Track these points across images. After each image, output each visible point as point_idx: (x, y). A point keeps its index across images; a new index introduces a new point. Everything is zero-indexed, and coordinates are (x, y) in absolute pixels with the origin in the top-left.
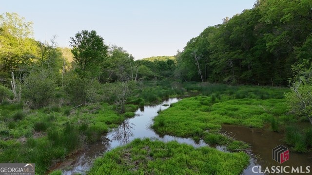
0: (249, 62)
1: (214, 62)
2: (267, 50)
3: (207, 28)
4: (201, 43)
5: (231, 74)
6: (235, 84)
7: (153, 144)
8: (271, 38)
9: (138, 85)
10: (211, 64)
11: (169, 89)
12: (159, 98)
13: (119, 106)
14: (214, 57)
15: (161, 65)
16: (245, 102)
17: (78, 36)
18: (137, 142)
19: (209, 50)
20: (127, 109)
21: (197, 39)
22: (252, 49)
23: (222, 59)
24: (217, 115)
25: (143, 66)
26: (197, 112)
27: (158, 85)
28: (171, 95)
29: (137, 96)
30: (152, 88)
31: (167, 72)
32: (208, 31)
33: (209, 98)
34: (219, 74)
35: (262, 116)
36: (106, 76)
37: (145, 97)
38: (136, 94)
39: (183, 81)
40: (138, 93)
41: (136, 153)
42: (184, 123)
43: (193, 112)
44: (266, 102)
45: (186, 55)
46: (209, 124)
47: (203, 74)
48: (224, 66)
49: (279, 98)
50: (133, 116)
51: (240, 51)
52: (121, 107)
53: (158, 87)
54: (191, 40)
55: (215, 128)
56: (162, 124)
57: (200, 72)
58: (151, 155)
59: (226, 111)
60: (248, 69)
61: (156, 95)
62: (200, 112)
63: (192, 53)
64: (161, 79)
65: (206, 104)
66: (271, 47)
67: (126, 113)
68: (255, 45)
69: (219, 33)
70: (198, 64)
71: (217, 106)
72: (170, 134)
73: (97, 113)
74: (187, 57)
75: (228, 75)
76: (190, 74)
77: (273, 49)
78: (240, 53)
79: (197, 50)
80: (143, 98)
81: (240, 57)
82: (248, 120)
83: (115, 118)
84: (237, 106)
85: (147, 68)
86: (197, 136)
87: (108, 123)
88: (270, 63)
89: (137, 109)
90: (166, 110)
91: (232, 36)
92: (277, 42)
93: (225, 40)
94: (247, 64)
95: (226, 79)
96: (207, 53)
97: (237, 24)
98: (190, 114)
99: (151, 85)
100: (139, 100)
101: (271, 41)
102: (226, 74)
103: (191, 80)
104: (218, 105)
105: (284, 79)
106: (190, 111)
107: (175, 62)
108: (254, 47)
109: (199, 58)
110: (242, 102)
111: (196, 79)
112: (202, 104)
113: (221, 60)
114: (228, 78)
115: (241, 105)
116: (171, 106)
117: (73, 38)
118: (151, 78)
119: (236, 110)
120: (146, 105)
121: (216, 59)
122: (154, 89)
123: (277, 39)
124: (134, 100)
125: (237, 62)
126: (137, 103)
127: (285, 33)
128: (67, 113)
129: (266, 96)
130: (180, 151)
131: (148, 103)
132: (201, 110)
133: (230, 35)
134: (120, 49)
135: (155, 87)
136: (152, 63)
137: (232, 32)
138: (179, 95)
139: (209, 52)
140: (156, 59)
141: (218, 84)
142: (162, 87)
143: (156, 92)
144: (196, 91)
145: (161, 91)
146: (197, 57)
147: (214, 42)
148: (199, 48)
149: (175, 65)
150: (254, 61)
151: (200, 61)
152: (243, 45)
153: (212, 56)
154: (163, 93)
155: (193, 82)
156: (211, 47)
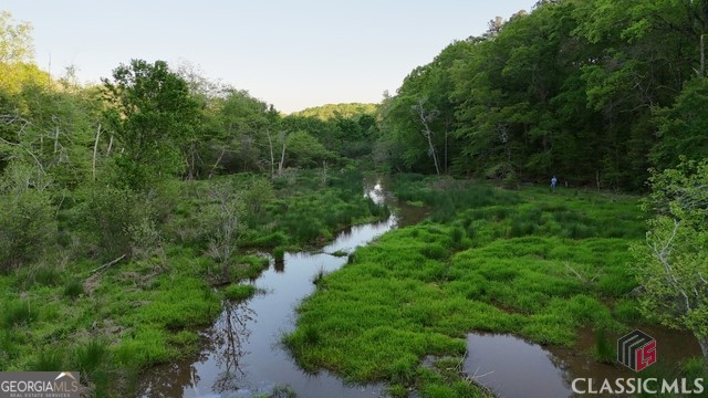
0: (545, 132)
1: (464, 130)
2: (588, 106)
3: (450, 46)
4: (436, 80)
5: (503, 160)
6: (511, 186)
8: (599, 76)
10: (458, 133)
11: (356, 197)
12: (325, 230)
14: (464, 117)
15: (344, 129)
16: (534, 247)
17: (120, 74)
19: (454, 99)
20: (237, 269)
21: (427, 70)
22: (552, 101)
23: (483, 123)
24: (460, 299)
25: (302, 134)
26: (412, 287)
27: (331, 184)
28: (358, 217)
29: (272, 225)
30: (317, 194)
31: (358, 145)
32: (452, 53)
33: (446, 231)
34: (476, 156)
35: (573, 302)
36: (211, 159)
37: (292, 229)
38: (270, 220)
39: (394, 171)
40: (276, 213)
42: (371, 332)
43: (402, 285)
44: (583, 247)
45: (401, 110)
47: (440, 155)
48: (487, 140)
49: (614, 235)
50: (250, 293)
51: (525, 104)
52: (223, 265)
53: (330, 192)
54: (415, 72)
56: (312, 339)
57: (432, 150)
59: (485, 281)
60: (542, 147)
61: (319, 223)
62: (419, 286)
63: (414, 107)
64: (343, 165)
65: (438, 256)
66: (597, 98)
68: (562, 91)
69: (479, 59)
70: (428, 132)
71: (463, 262)
73: (156, 286)
74: (401, 115)
75: (496, 161)
76: (409, 155)
77: (601, 103)
78: (527, 109)
79: (425, 98)
80: (286, 232)
81: (525, 119)
82: (538, 317)
83: (196, 309)
85: (311, 138)
88: (593, 135)
90: (335, 273)
91: (508, 69)
92: (613, 88)
93: (491, 77)
94: (542, 136)
95: (491, 171)
96: (448, 107)
97: (521, 40)
98: (394, 293)
99: (315, 187)
100: (276, 240)
101: (599, 84)
102: (491, 158)
103: (414, 170)
104: (465, 257)
105: (625, 173)
106: (394, 282)
107: (379, 119)
108: (558, 97)
109: (430, 118)
110: (525, 248)
111: (423, 167)
112: (427, 254)
113: (482, 126)
114: (497, 167)
115: (523, 259)
116: (352, 258)
117: (106, 80)
118: (316, 162)
119: (508, 277)
120: (293, 250)
121: (468, 122)
122: (319, 199)
123: (611, 79)
124: (263, 238)
125: (518, 131)
126: (267, 247)
127: (629, 64)
128: (73, 292)
129: (583, 227)
132: (422, 278)
133: (503, 65)
134: (243, 95)
135: (323, 193)
136: (324, 124)
137: (507, 57)
138: (378, 215)
139: (455, 105)
140: (335, 112)
141: (473, 180)
142: (340, 191)
143: (322, 209)
144: (419, 203)
145: (334, 207)
146: (426, 114)
147: (467, 82)
148: (431, 94)
149: (379, 126)
150: (558, 129)
151: (433, 126)
152: (532, 88)
153: (462, 114)
154: (337, 213)
155: (416, 175)
156: (458, 92)
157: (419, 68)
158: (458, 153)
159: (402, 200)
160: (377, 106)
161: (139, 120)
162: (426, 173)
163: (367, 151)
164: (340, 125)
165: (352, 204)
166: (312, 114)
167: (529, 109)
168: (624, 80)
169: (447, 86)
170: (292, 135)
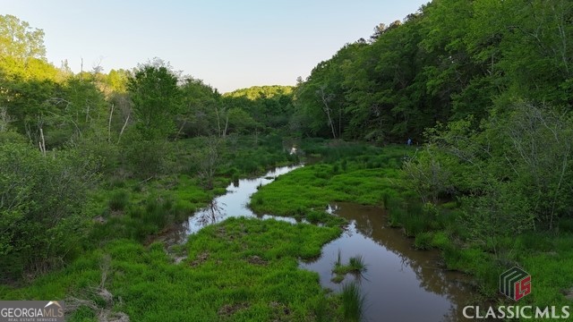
0: (403, 109)
1: (350, 108)
2: (428, 92)
4: (333, 72)
5: (377, 128)
7: (249, 221)
8: (434, 73)
9: (229, 144)
10: (347, 110)
11: (278, 151)
12: (260, 168)
13: (205, 179)
14: (351, 99)
15: (268, 106)
18: (231, 220)
19: (345, 86)
20: (215, 183)
21: (328, 64)
22: (408, 88)
23: (362, 103)
24: (330, 191)
25: (237, 110)
26: (307, 187)
27: (261, 144)
28: (279, 161)
29: (229, 164)
30: (252, 149)
31: (278, 119)
32: (345, 53)
33: (330, 167)
34: (359, 125)
37: (241, 167)
38: (227, 162)
39: (304, 136)
40: (229, 159)
41: (231, 229)
42: (286, 201)
43: (302, 187)
45: (308, 94)
46: (315, 202)
47: (336, 124)
48: (365, 115)
50: (225, 193)
51: (390, 91)
52: (208, 181)
53: (261, 148)
54: (320, 65)
55: (321, 205)
56: (260, 202)
57: (330, 122)
58: (246, 231)
59: (344, 185)
61: (257, 164)
62: (311, 187)
63: (318, 92)
64: (267, 132)
65: (323, 177)
66: (433, 87)
67: (215, 189)
69: (361, 59)
70: (328, 109)
72: (269, 213)
73: (176, 189)
74: (310, 97)
75: (373, 128)
76: (314, 125)
77: (435, 91)
78: (391, 94)
79: (326, 85)
80: (237, 168)
81: (390, 100)
82: (364, 196)
83: (202, 195)
84: (360, 179)
85: (244, 113)
86: (298, 214)
87: (195, 201)
88: (434, 110)
89: (230, 184)
90: (268, 185)
91: (379, 67)
92: (443, 81)
94: (401, 112)
95: (369, 136)
96: (341, 92)
97: (387, 47)
98: (298, 189)
99: (250, 145)
100: (232, 171)
101: (436, 78)
102: (370, 127)
103: (318, 135)
104: (338, 177)
106: (298, 186)
107: (295, 98)
108: (412, 86)
109: (329, 99)
110: (372, 173)
111: (325, 134)
112: (317, 176)
113: (361, 106)
114: (373, 133)
115: (368, 178)
116: (276, 179)
118: (249, 130)
120: (243, 178)
121: (354, 102)
122: (254, 152)
123: (441, 75)
124: (224, 171)
125: (386, 108)
126: (229, 175)
128: (137, 189)
130: (276, 227)
131: (245, 175)
133: (376, 64)
134: (199, 83)
135: (256, 149)
136: (253, 102)
137: (379, 59)
138: (292, 161)
139: (344, 91)
140: (260, 93)
141: (358, 142)
142: (267, 148)
143: (257, 157)
144: (319, 155)
145: (265, 156)
146: (326, 97)
147: (352, 75)
148: (330, 82)
149: (295, 104)
150: (412, 107)
151: (332, 105)
152: (396, 80)
153: (350, 97)
154: (267, 159)
155: (318, 138)
156: (346, 82)
157: (323, 62)
158: (347, 124)
159: (308, 153)
160: (293, 88)
161: (152, 103)
162: (326, 138)
163: (285, 123)
164: (265, 103)
165: (276, 155)
166: (242, 94)
167: (393, 93)
168: (450, 75)
169: (340, 78)
170: (230, 111)
